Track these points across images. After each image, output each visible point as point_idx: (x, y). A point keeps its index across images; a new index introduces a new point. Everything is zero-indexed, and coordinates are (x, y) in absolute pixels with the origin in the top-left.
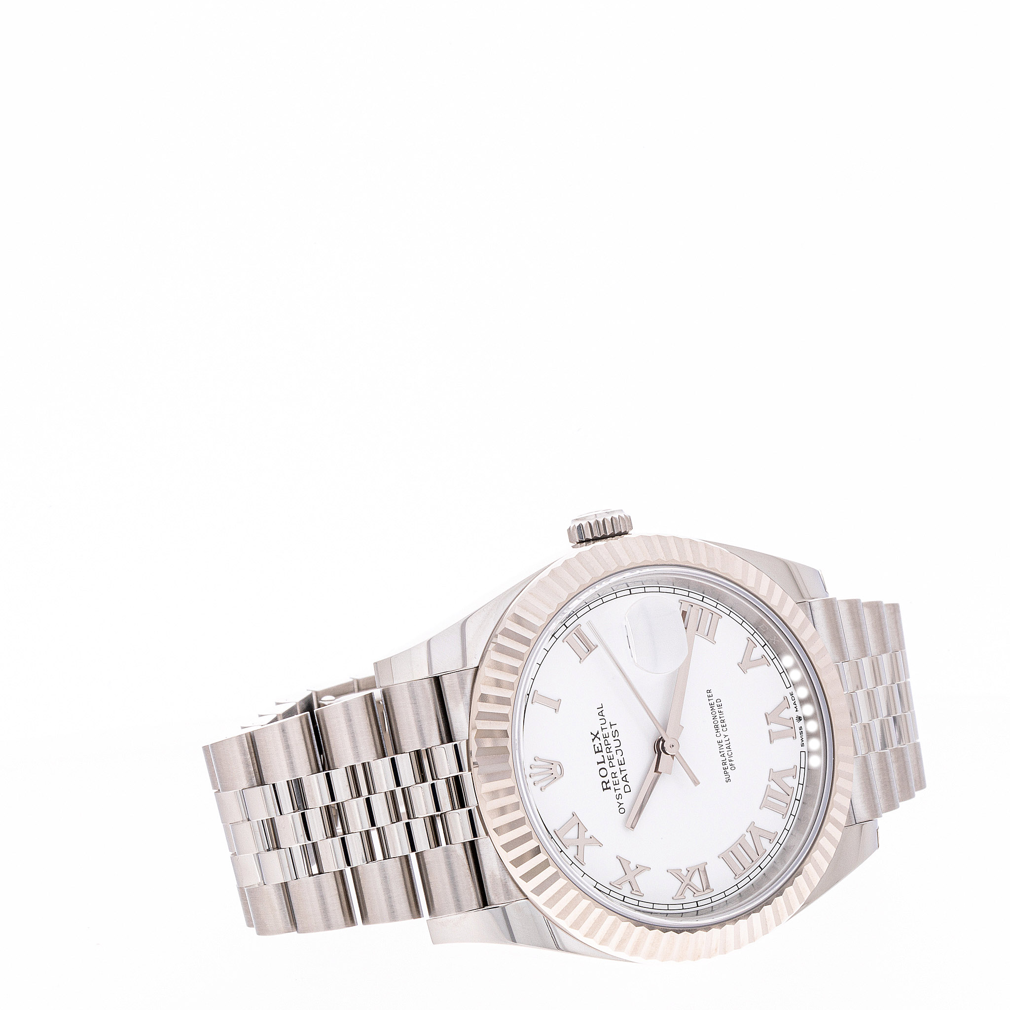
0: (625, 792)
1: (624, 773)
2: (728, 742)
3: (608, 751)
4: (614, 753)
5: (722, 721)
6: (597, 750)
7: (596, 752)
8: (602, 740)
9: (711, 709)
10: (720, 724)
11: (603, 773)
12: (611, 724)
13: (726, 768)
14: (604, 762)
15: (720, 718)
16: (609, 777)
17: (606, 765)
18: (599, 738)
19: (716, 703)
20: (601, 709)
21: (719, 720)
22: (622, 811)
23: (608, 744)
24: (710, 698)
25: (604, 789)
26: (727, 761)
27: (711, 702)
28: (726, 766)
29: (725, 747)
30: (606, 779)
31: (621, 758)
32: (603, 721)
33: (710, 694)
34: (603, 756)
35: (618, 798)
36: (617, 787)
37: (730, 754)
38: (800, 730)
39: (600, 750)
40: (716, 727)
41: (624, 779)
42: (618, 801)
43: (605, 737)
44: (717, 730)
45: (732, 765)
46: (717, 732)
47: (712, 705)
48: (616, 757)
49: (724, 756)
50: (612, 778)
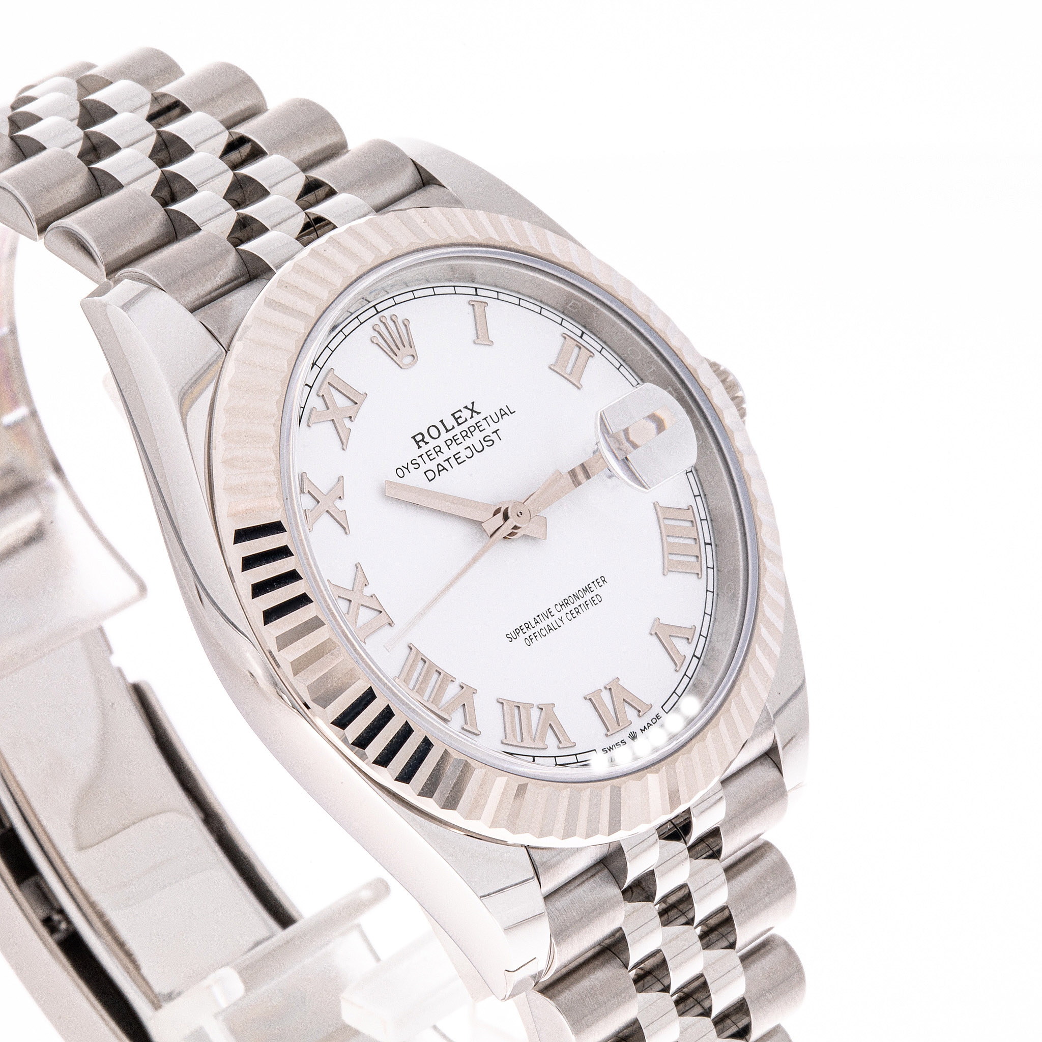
0: (425, 473)
1: (446, 465)
2: (556, 626)
3: (464, 434)
4: (465, 445)
5: (577, 610)
6: (457, 415)
7: (453, 415)
8: (473, 422)
9: (585, 589)
10: (571, 607)
11: (434, 433)
12: (498, 432)
13: (524, 631)
14: (447, 431)
15: (580, 606)
16: (433, 443)
17: (445, 436)
19: (594, 594)
20: (508, 412)
21: (576, 605)
22: (400, 473)
23: (471, 433)
24: (595, 583)
25: (414, 437)
27: (592, 585)
29: (548, 622)
30: (427, 438)
31: (463, 457)
32: (495, 419)
33: (601, 583)
34: (453, 427)
35: (413, 462)
36: (425, 458)
37: (544, 632)
39: (460, 421)
40: (565, 603)
41: (440, 468)
42: (410, 464)
43: (477, 426)
44: (563, 604)
45: (531, 639)
46: (561, 606)
47: (590, 588)
48: (461, 448)
49: (536, 623)
50: (434, 448)
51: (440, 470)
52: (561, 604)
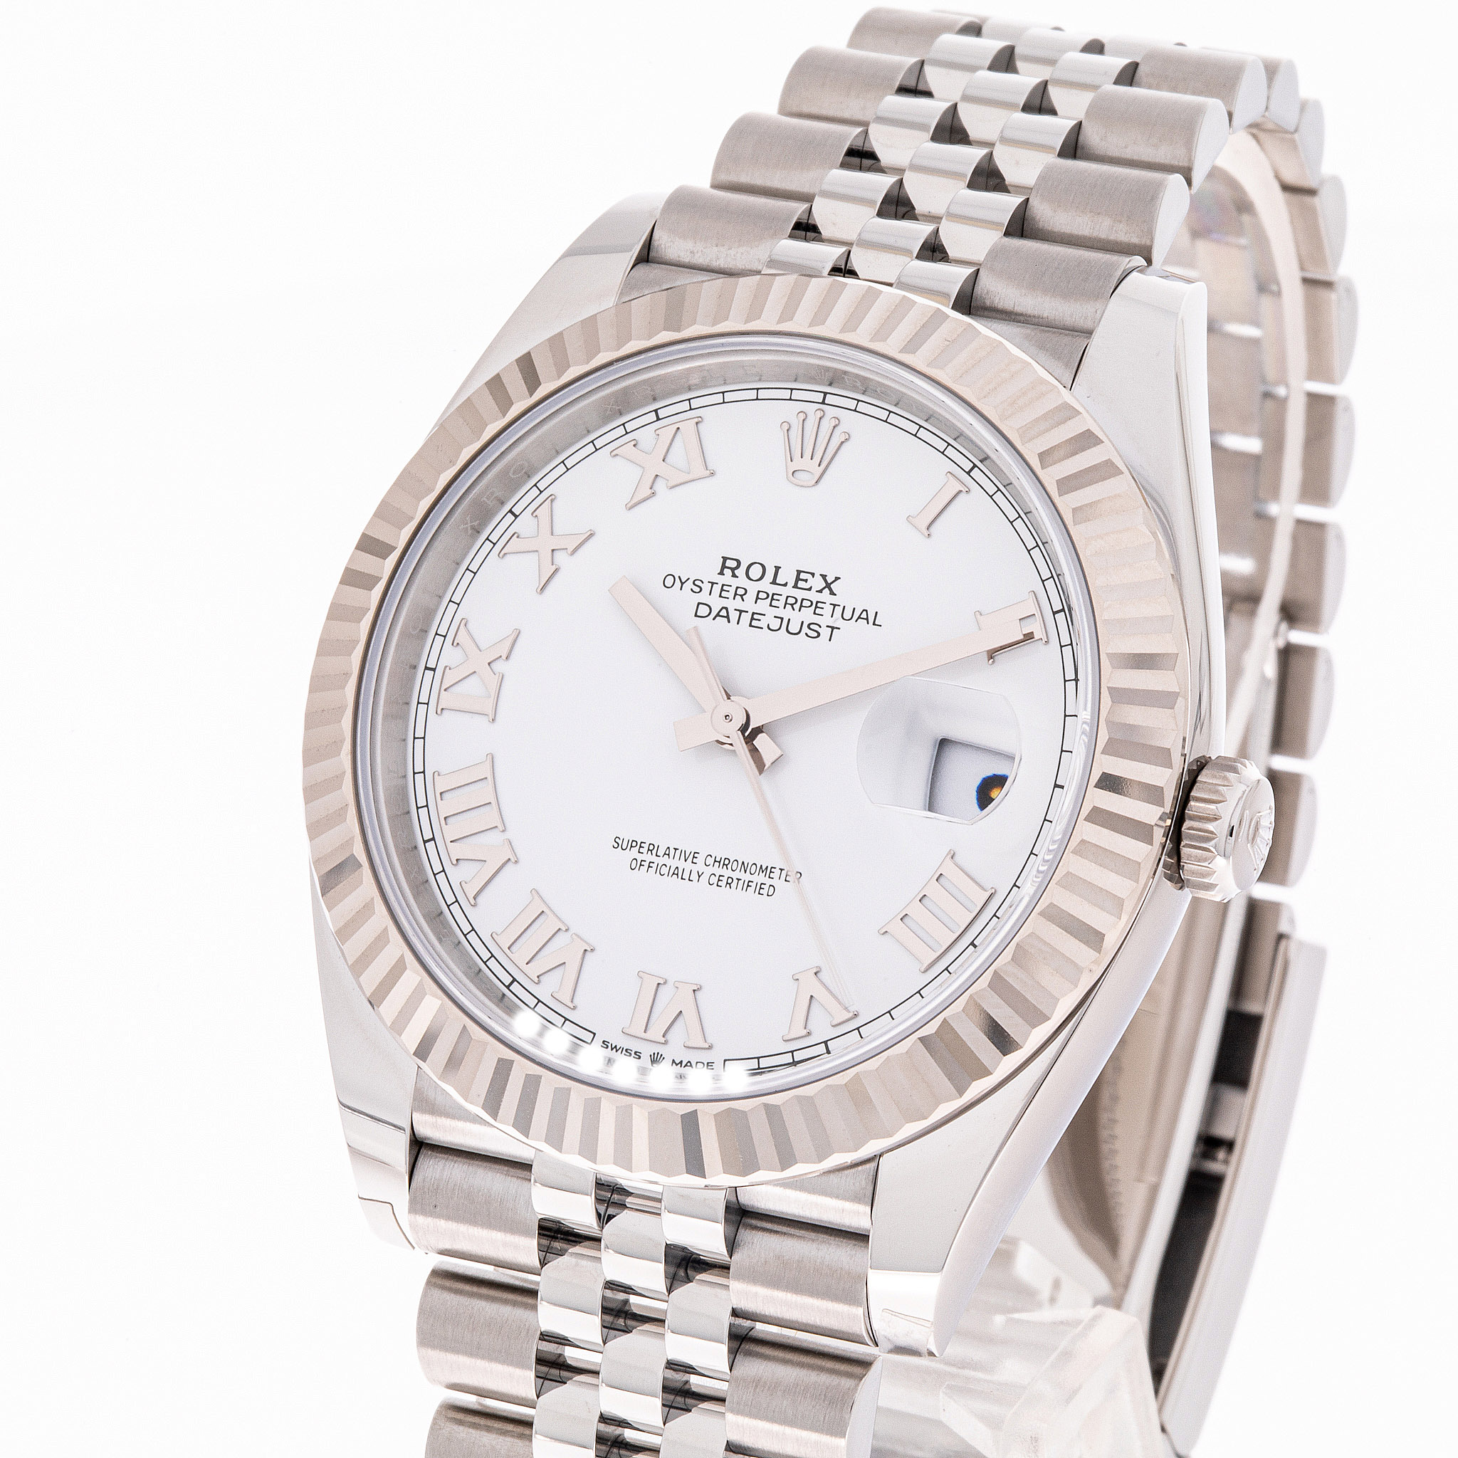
0: (699, 604)
1: (734, 616)
2: (686, 876)
3: (791, 601)
4: (780, 612)
5: (730, 881)
6: (803, 576)
7: (799, 572)
8: (814, 596)
9: (764, 868)
10: (727, 873)
11: (756, 572)
12: (835, 630)
13: (641, 850)
14: (774, 582)
15: (739, 880)
16: (742, 581)
17: (766, 585)
18: (820, 591)
19: (769, 882)
20: (871, 620)
21: (735, 875)
22: (669, 581)
23: (801, 606)
24: (784, 873)
25: (725, 559)
27: (777, 871)
28: (645, 850)
29: (682, 864)
30: (741, 572)
31: (763, 623)
32: (847, 615)
33: (791, 878)
34: (785, 585)
35: (696, 582)
36: (717, 589)
37: (664, 870)
38: (635, 1053)
39: (801, 584)
40: (725, 863)
41: (724, 613)
42: (690, 582)
43: (817, 606)
44: (720, 862)
45: (641, 865)
46: (715, 861)
47: (771, 872)
48: (771, 612)
49: (665, 854)
50: (737, 588)
51: (721, 614)
52: (718, 859)
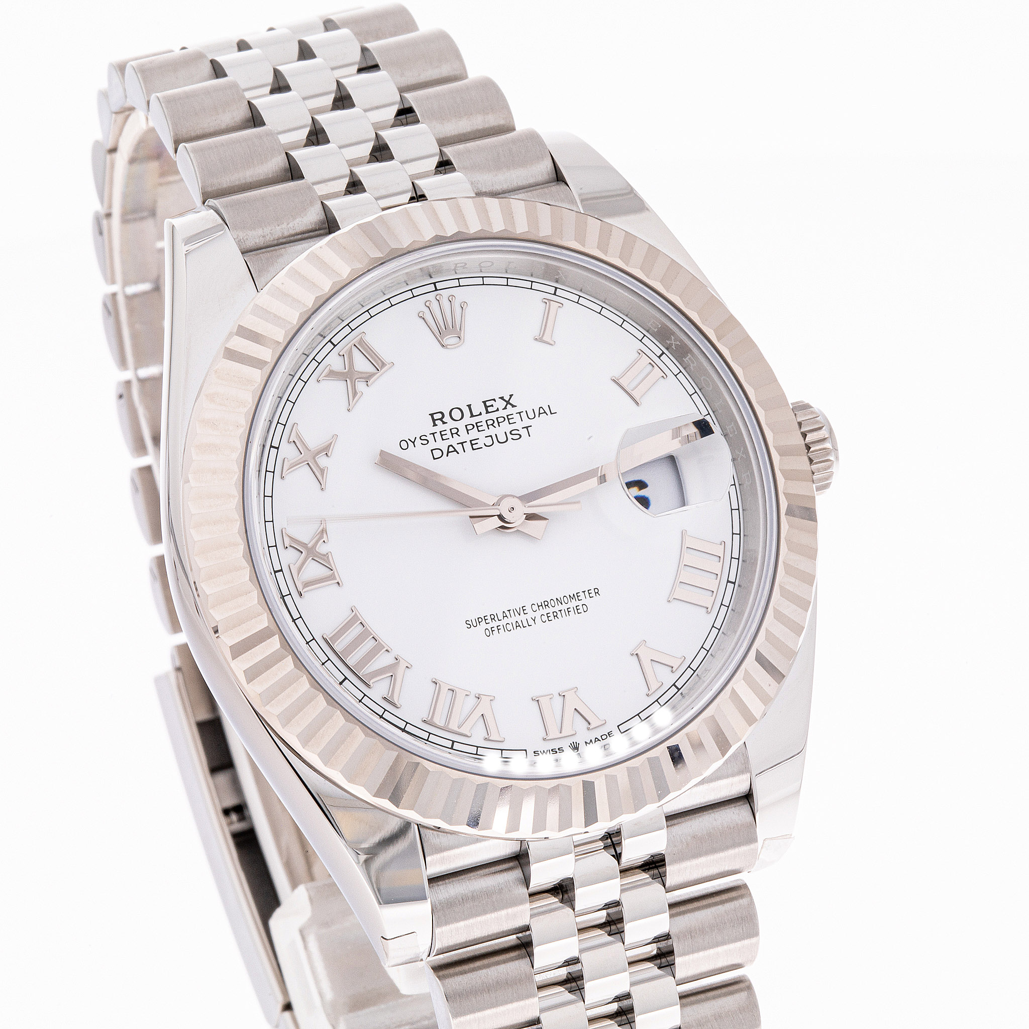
0: (432, 450)
1: (459, 448)
2: (525, 624)
3: (490, 422)
4: (487, 433)
5: (555, 614)
6: (488, 404)
7: (484, 402)
8: (504, 413)
9: (572, 596)
10: (551, 610)
11: (456, 414)
12: (529, 428)
13: (487, 621)
14: (472, 416)
15: (560, 611)
16: (451, 424)
17: (468, 420)
18: (505, 408)
19: (580, 603)
20: (548, 412)
21: (557, 609)
22: (404, 445)
23: (499, 423)
24: (586, 593)
25: (432, 415)
26: (498, 623)
27: (582, 594)
28: (489, 620)
29: (518, 618)
30: (447, 418)
31: (480, 444)
32: (531, 415)
33: (593, 594)
34: (480, 414)
35: (422, 438)
36: (438, 436)
37: (510, 627)
38: (559, 749)
39: (490, 409)
40: (546, 604)
41: (451, 449)
42: (418, 439)
43: (508, 418)
44: (542, 605)
45: (492, 631)
46: (539, 606)
47: (578, 596)
48: (481, 435)
49: (504, 617)
50: (451, 429)
51: (450, 451)
52: (540, 604)
